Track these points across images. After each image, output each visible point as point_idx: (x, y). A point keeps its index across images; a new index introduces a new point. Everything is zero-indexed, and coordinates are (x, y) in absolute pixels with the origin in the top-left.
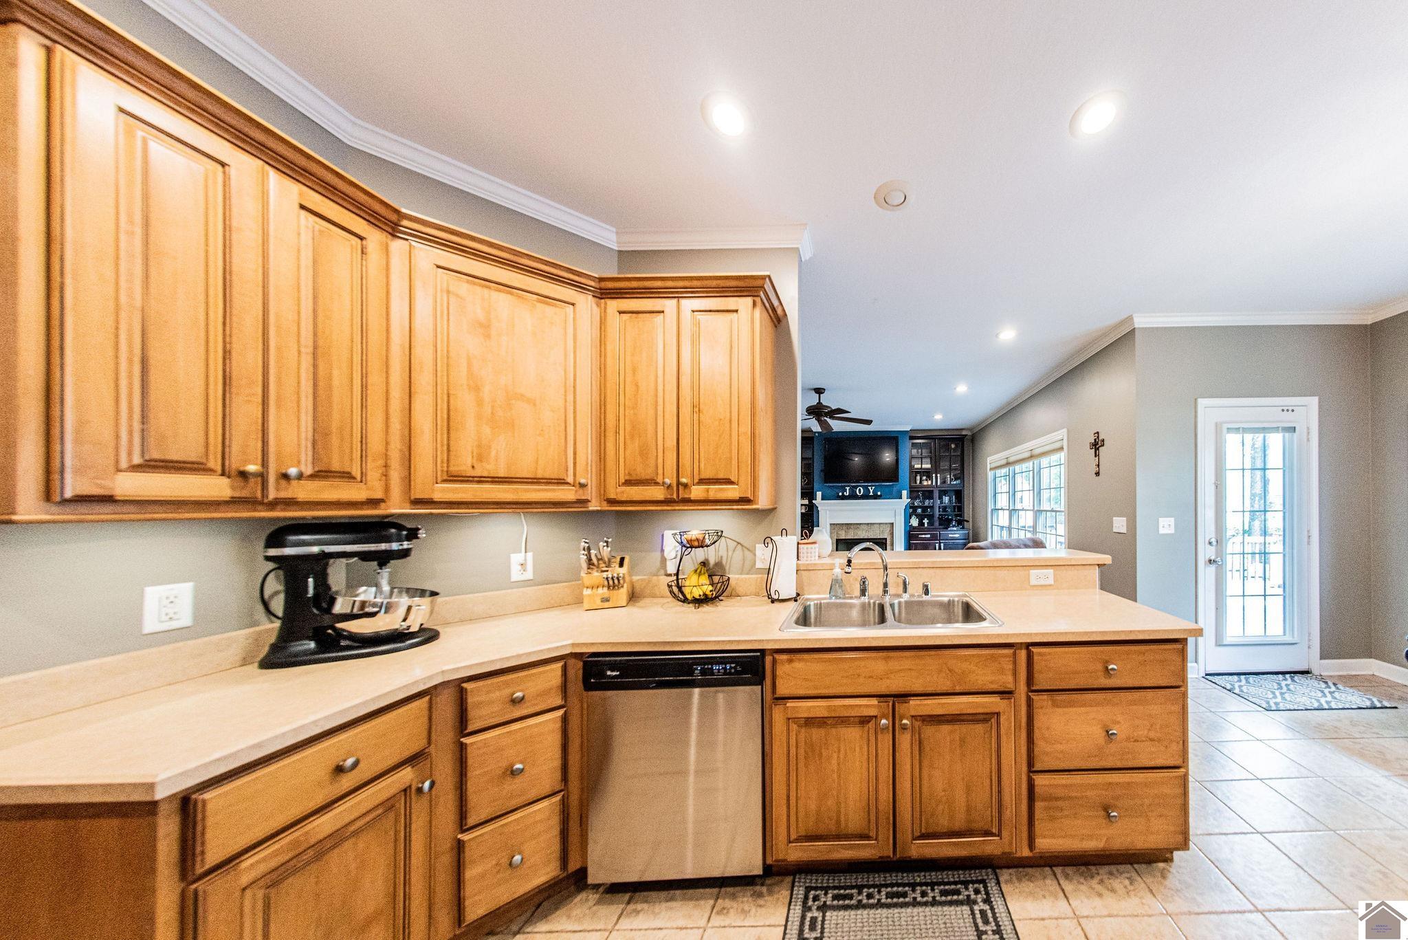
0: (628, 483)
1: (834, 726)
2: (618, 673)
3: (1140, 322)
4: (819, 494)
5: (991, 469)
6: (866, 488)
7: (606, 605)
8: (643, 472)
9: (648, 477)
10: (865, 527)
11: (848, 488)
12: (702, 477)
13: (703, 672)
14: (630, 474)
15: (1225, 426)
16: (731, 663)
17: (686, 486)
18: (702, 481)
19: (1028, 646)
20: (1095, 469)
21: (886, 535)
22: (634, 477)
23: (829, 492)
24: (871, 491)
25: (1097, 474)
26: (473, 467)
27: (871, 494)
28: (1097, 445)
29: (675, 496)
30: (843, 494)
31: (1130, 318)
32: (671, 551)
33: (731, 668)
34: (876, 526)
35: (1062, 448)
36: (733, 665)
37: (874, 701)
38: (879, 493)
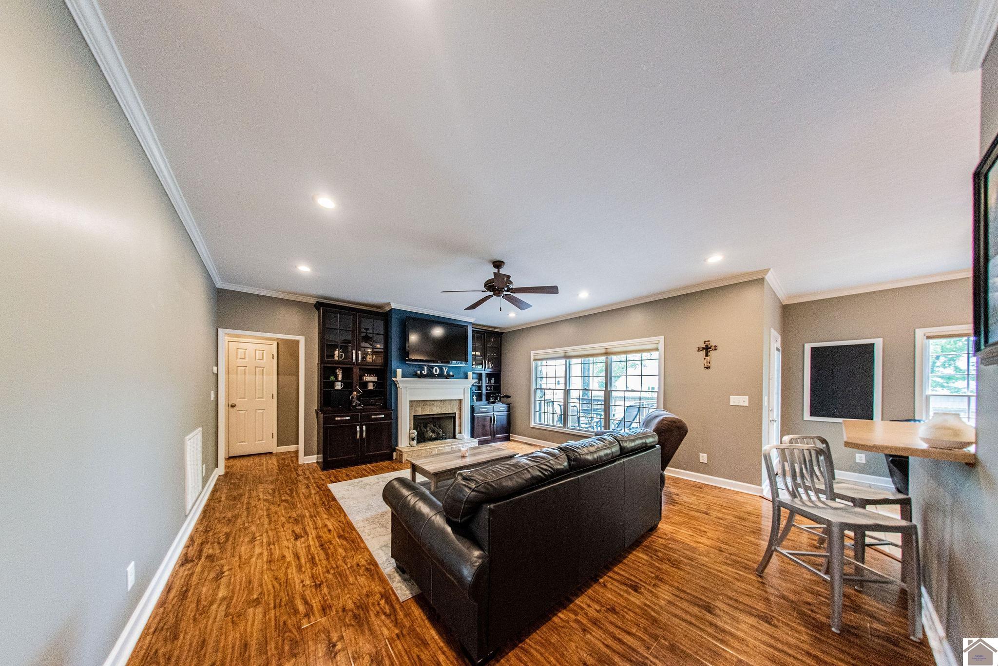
4: (399, 372)
5: (534, 360)
6: (441, 369)
10: (439, 403)
11: (426, 368)
20: (702, 364)
21: (455, 410)
23: (410, 370)
24: (445, 371)
25: (706, 368)
27: (445, 374)
30: (421, 372)
34: (447, 402)
35: (657, 349)
38: (451, 374)
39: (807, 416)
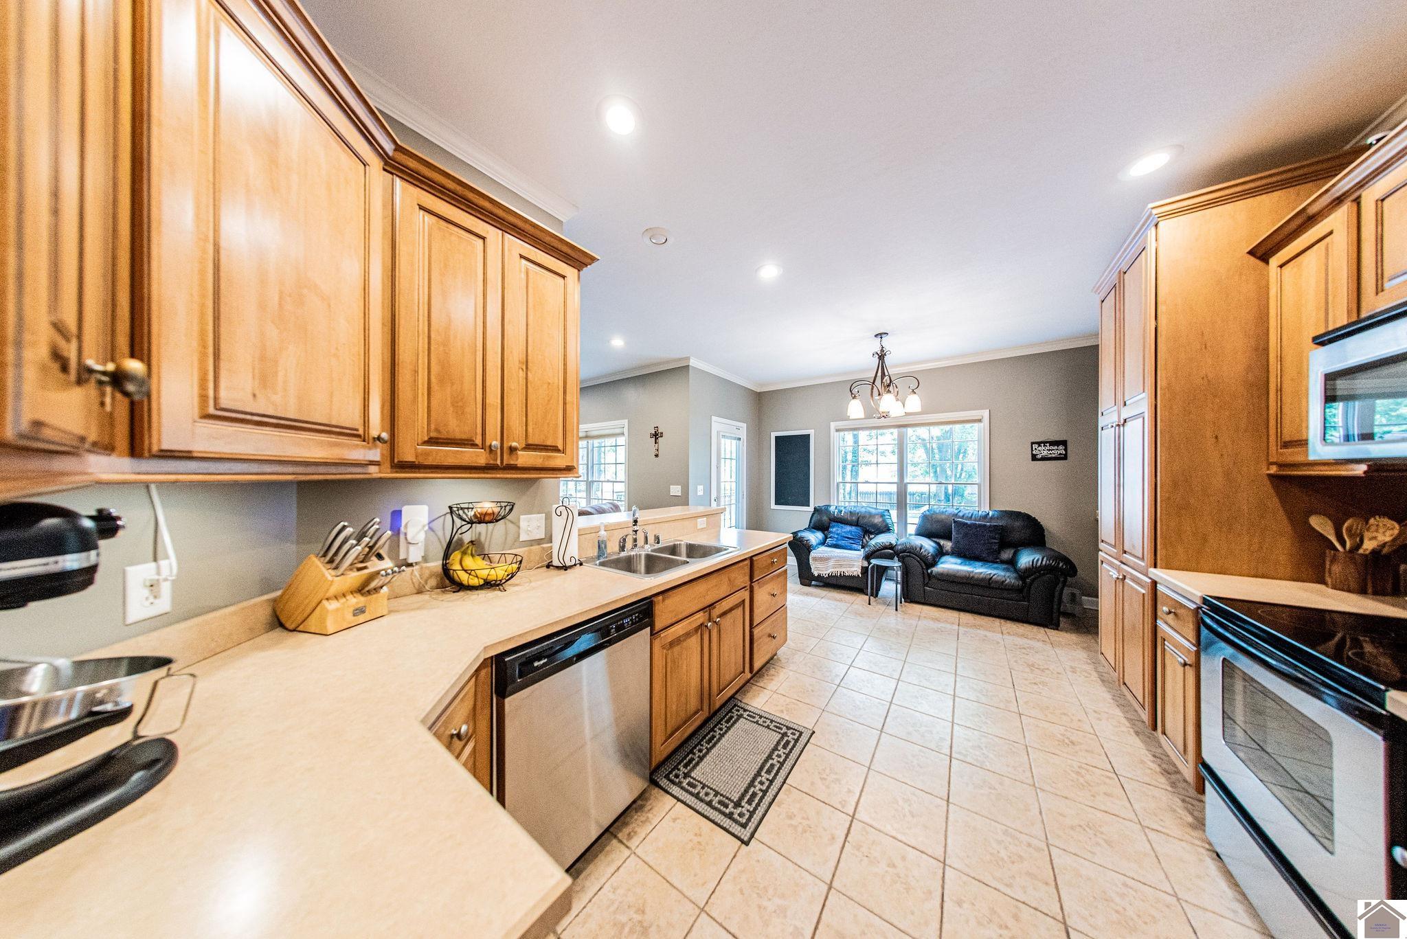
0: (432, 441)
1: (685, 640)
2: (546, 660)
3: (693, 363)
7: (361, 618)
8: (455, 428)
9: (464, 437)
12: (530, 442)
13: (618, 629)
14: (437, 430)
15: (721, 433)
16: (635, 614)
17: (512, 450)
18: (529, 447)
19: (751, 558)
20: (654, 452)
22: (444, 435)
25: (657, 456)
26: (254, 395)
28: (656, 436)
29: (499, 462)
31: (688, 359)
32: (418, 532)
33: (636, 617)
35: (623, 434)
36: (637, 615)
37: (701, 613)
39: (773, 506)
